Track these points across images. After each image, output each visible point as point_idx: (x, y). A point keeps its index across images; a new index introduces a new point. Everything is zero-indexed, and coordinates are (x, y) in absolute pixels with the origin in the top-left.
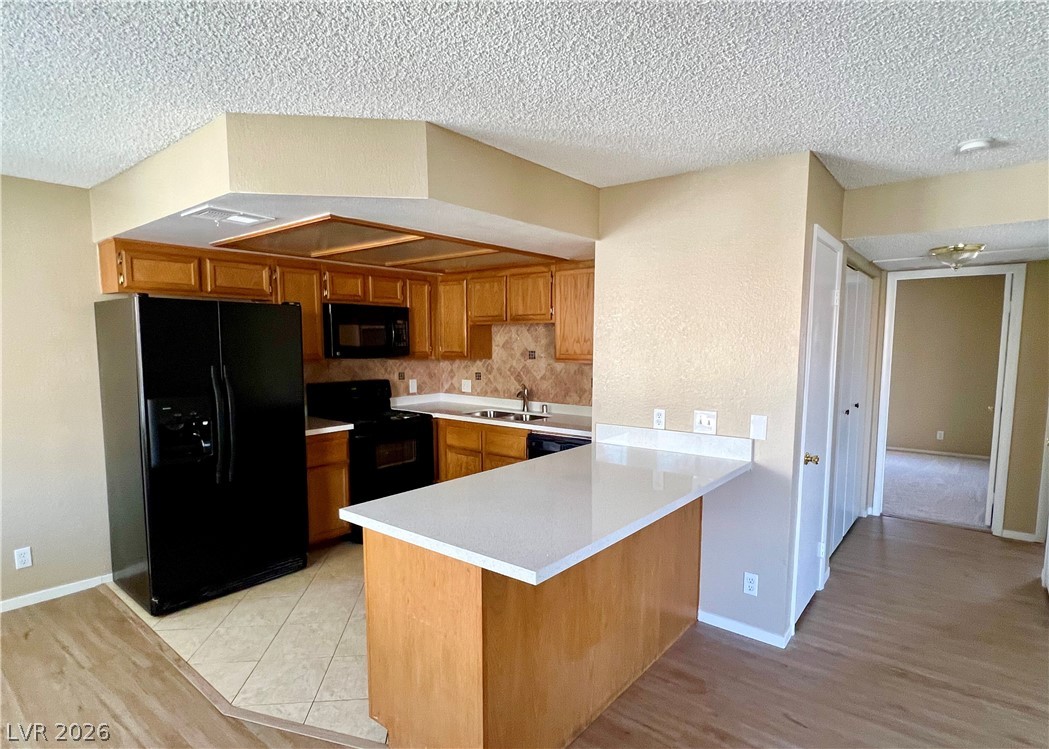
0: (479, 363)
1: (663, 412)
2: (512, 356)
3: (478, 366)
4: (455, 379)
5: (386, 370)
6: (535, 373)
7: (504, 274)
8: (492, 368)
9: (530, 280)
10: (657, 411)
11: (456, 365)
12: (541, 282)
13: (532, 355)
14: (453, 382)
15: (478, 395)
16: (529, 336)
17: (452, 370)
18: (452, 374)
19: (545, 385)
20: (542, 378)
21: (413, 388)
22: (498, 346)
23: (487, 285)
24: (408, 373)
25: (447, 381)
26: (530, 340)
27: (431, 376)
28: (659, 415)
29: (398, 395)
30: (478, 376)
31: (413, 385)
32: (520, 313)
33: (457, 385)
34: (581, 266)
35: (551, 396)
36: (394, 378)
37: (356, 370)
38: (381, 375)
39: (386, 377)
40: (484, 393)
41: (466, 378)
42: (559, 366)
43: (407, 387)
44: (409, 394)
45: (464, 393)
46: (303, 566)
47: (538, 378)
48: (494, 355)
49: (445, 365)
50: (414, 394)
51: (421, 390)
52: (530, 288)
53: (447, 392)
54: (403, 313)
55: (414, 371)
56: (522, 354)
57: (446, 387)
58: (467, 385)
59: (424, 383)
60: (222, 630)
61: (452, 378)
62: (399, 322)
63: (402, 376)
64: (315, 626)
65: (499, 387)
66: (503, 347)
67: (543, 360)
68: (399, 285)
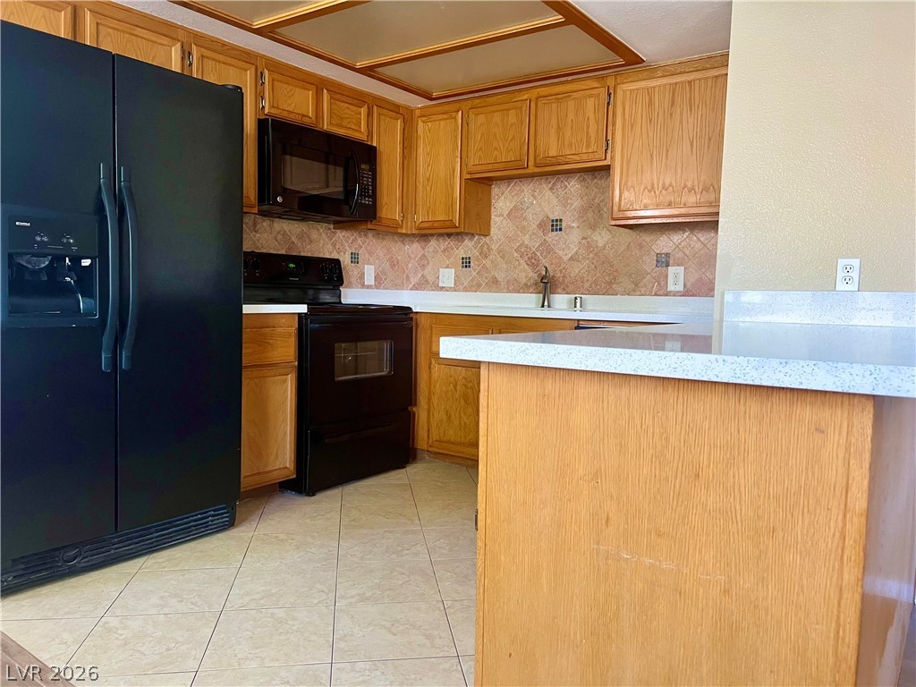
0: (468, 243)
1: (856, 263)
2: (523, 229)
3: (467, 247)
4: (429, 268)
5: (334, 245)
6: (561, 253)
7: (525, 97)
8: (489, 249)
9: (571, 104)
10: (842, 262)
11: (431, 249)
12: (590, 103)
13: (556, 226)
14: (426, 272)
15: (466, 290)
16: (552, 197)
17: (424, 255)
18: (423, 262)
19: (575, 270)
20: (571, 259)
21: (369, 279)
22: (501, 215)
23: (497, 118)
24: (363, 254)
25: (416, 272)
26: (555, 201)
27: (394, 264)
28: (848, 269)
29: (350, 286)
30: (466, 263)
31: (370, 273)
32: (553, 153)
33: (431, 279)
34: (659, 73)
35: (587, 285)
36: (345, 260)
37: (293, 239)
38: (327, 252)
39: (335, 256)
40: (475, 287)
41: (447, 267)
42: (601, 238)
43: (362, 276)
44: (363, 286)
45: (442, 288)
46: (230, 524)
47: (566, 258)
48: (493, 230)
49: (414, 248)
50: (369, 287)
51: (379, 283)
52: (571, 116)
53: (415, 288)
54: (368, 154)
55: (371, 254)
56: (540, 226)
57: (414, 280)
58: (447, 276)
59: (384, 273)
60: (113, 622)
61: (423, 267)
62: (363, 166)
63: (355, 258)
64: (281, 613)
65: (501, 276)
66: (509, 215)
67: (576, 231)
68: (364, 111)
